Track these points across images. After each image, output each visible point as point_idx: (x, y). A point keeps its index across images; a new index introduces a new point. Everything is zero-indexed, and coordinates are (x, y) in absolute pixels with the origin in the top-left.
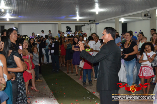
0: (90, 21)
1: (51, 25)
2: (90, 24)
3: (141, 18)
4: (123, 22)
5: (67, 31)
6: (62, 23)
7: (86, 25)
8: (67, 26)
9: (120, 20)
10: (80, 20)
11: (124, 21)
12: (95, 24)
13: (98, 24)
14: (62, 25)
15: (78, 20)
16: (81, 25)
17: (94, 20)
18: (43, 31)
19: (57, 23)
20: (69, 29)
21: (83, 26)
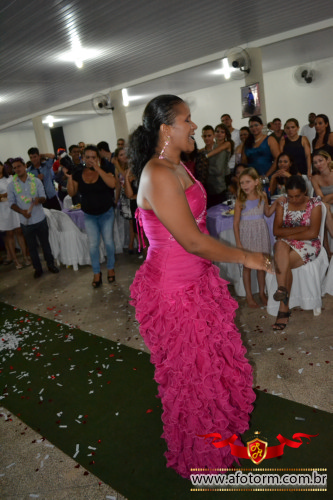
3: (93, 112)
4: (51, 125)
9: (44, 122)
11: (55, 124)
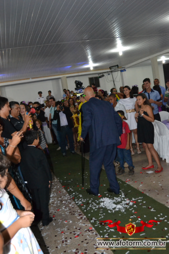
0: (110, 68)
1: (51, 81)
2: (112, 72)
4: (164, 62)
5: (76, 89)
6: (67, 77)
7: (105, 74)
8: (76, 81)
9: (159, 60)
10: (95, 68)
11: (166, 61)
12: (119, 72)
13: (125, 70)
14: (68, 80)
15: (92, 69)
16: (97, 76)
17: (117, 66)
19: (60, 78)
20: (79, 85)
21: (100, 77)
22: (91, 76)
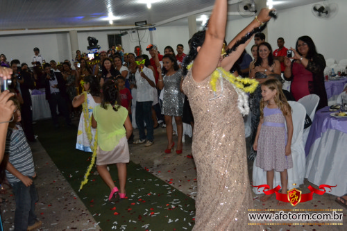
0: (136, 24)
1: (55, 35)
2: (137, 29)
4: (204, 23)
5: (89, 48)
6: (78, 32)
7: (128, 32)
8: (89, 38)
9: (198, 20)
10: (116, 23)
12: (148, 31)
13: (155, 29)
14: (79, 34)
15: (111, 23)
16: (119, 33)
17: (146, 22)
18: (37, 51)
19: (68, 32)
20: (93, 43)
21: (122, 35)
22: (111, 33)
